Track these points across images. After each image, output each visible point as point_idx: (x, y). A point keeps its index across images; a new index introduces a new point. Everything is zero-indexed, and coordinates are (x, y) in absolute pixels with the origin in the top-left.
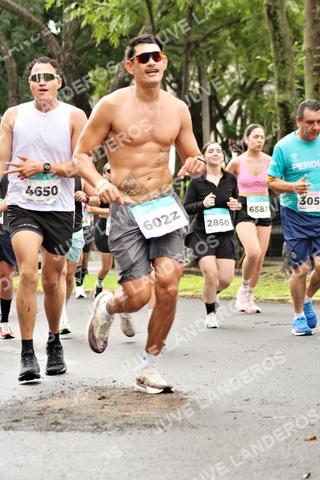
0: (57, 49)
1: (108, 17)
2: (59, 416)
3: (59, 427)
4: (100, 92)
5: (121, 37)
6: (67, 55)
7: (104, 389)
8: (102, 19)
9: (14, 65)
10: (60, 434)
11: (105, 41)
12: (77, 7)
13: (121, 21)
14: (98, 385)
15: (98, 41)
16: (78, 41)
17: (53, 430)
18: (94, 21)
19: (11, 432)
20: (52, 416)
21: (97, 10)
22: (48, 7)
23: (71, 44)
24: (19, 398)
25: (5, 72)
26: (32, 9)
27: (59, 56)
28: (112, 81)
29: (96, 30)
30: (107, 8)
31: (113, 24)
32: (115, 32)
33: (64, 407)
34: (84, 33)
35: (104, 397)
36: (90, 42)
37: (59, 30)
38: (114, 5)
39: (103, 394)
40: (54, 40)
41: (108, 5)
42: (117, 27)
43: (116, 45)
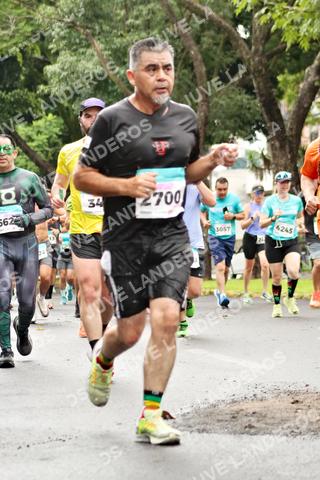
0: (247, 54)
1: (299, 21)
2: (253, 419)
3: (253, 431)
4: (289, 96)
5: (312, 41)
6: (257, 59)
7: (297, 393)
8: (292, 23)
9: (204, 69)
10: (255, 437)
11: (296, 45)
12: (267, 11)
13: (311, 25)
14: (291, 389)
15: (289, 45)
16: (267, 46)
17: (248, 433)
18: (284, 26)
19: (205, 434)
20: (245, 419)
21: (287, 15)
22: (238, 12)
23: (261, 48)
24: (212, 401)
25: (195, 76)
26: (221, 13)
27: (249, 60)
28: (301, 86)
29: (286, 34)
30: (297, 12)
31: (304, 28)
32: (305, 36)
33: (257, 410)
34: (274, 37)
35: (297, 401)
36: (280, 47)
37: (248, 35)
38: (304, 9)
39: (297, 398)
40: (244, 44)
41: (299, 9)
42: (307, 31)
43: (306, 49)
